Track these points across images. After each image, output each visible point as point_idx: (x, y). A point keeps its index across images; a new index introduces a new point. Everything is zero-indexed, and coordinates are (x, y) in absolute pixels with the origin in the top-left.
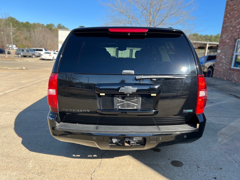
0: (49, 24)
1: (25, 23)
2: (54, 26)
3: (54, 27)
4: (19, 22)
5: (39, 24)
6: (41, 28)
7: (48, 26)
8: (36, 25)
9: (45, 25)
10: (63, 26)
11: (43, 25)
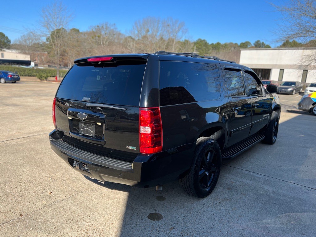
0: (244, 42)
1: (216, 44)
2: (250, 43)
3: (249, 46)
4: (208, 43)
5: (231, 43)
6: (233, 49)
7: (242, 45)
8: (228, 45)
9: (239, 44)
10: (263, 43)
11: (236, 44)
